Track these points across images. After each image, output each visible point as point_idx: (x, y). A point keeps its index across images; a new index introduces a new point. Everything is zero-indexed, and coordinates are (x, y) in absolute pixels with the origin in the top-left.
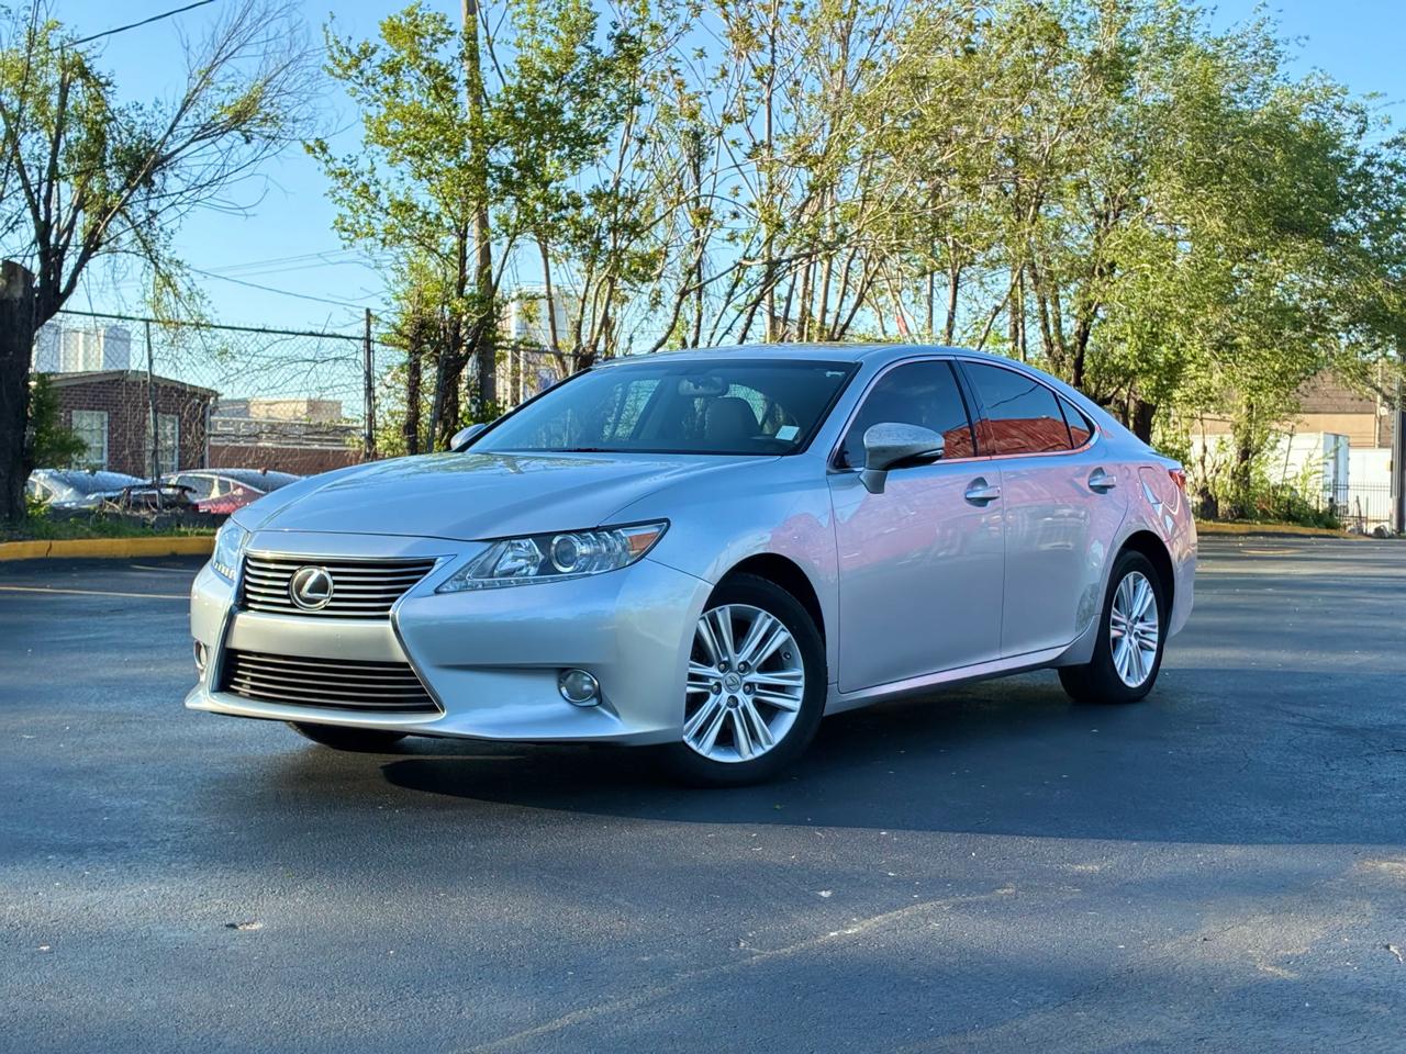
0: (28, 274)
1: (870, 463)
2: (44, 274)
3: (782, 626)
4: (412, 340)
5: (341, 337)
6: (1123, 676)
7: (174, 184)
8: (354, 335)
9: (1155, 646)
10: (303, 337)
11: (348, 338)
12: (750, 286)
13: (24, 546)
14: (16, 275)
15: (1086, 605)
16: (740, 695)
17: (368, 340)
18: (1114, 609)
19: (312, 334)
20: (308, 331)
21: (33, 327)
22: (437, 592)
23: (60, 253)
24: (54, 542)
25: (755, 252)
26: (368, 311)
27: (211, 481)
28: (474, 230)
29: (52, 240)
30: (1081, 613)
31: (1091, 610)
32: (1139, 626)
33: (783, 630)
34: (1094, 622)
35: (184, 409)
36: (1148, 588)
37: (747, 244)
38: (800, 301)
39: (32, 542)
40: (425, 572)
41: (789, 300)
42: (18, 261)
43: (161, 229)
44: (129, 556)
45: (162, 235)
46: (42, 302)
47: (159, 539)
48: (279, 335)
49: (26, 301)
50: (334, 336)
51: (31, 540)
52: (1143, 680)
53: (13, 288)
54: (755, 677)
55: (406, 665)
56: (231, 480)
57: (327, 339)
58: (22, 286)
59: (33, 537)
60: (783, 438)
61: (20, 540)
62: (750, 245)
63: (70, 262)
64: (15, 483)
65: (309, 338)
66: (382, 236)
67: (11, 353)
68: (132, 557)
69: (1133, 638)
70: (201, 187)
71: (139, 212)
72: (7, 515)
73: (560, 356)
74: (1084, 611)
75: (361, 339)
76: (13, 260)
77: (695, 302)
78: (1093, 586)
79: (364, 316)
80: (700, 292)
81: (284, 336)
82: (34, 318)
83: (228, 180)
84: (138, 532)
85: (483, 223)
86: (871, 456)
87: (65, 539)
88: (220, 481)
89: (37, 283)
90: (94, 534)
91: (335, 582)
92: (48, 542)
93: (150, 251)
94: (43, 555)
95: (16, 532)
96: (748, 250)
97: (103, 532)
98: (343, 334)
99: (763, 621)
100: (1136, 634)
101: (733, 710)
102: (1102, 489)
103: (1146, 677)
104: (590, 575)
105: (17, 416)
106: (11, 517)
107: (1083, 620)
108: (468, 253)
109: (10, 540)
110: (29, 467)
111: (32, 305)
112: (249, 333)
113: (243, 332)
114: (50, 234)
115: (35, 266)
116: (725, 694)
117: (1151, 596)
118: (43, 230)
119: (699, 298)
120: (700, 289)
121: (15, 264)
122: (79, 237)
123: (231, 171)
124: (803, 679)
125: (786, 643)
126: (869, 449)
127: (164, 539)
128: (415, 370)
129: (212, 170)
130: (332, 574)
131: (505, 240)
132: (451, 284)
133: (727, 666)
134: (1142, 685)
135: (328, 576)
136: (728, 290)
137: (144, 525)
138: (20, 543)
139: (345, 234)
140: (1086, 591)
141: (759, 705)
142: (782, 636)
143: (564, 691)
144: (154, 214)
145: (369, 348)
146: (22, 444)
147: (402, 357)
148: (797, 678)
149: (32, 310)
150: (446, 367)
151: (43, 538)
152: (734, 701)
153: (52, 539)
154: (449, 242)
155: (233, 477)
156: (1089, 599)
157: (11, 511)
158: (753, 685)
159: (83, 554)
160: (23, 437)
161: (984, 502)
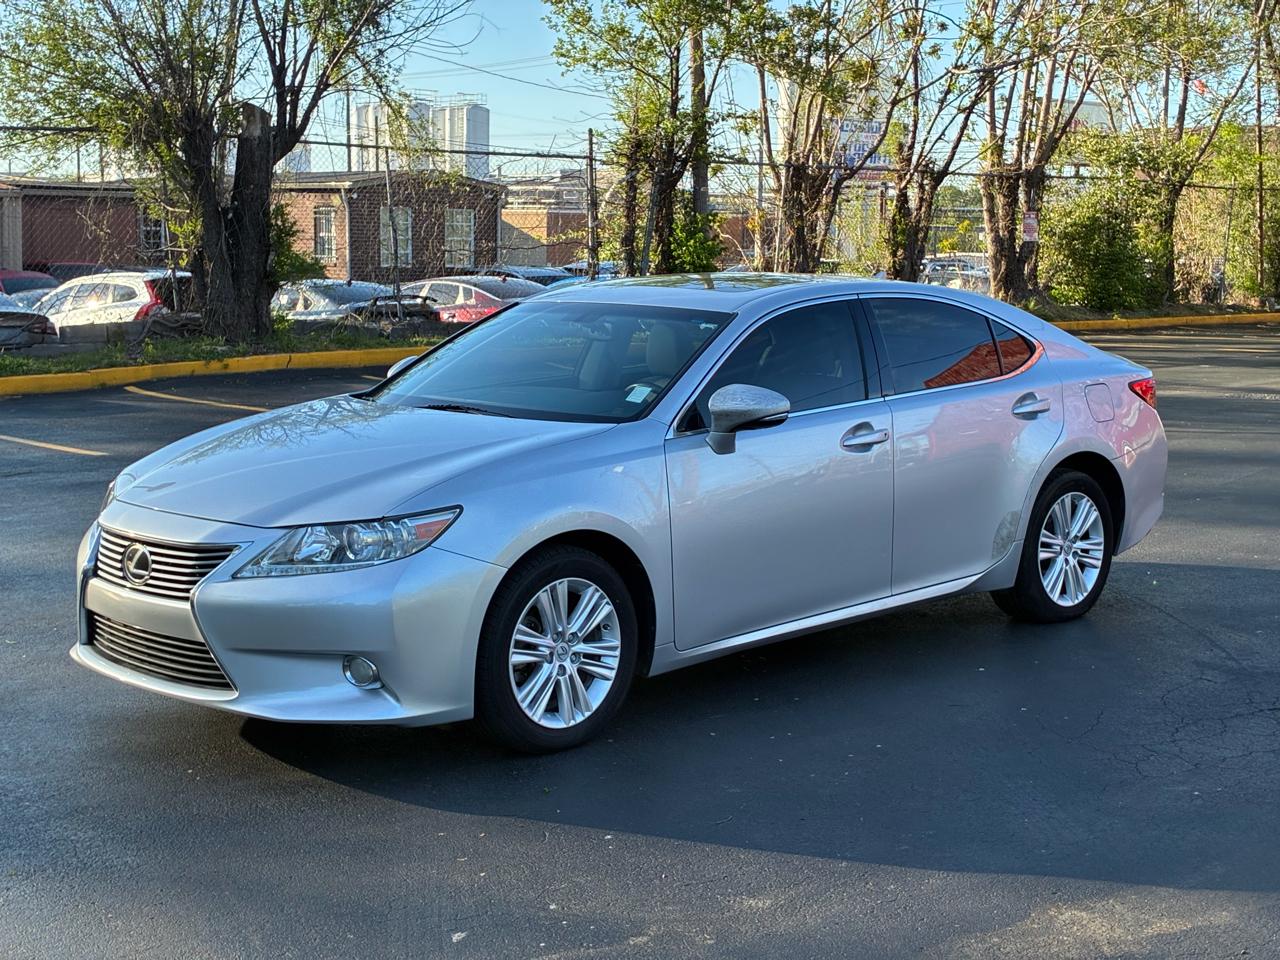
0: (266, 116)
1: (716, 426)
2: (281, 114)
3: (607, 600)
4: (629, 158)
5: (565, 156)
6: (1055, 597)
7: (397, 27)
8: (578, 154)
9: (1099, 563)
10: (530, 158)
11: (572, 157)
12: (962, 92)
13: (266, 359)
14: (254, 116)
15: (1004, 532)
16: (567, 664)
17: (591, 158)
18: (1043, 531)
19: (538, 155)
20: (534, 152)
21: (271, 162)
22: (234, 577)
23: (296, 91)
24: (293, 355)
25: (968, 60)
26: (590, 131)
27: (458, 287)
28: (687, 52)
29: (288, 82)
30: (999, 541)
31: (1010, 538)
32: (1080, 544)
33: (607, 603)
34: (1015, 549)
35: (421, 228)
36: (1091, 506)
37: (960, 52)
38: (1022, 102)
39: (274, 356)
40: (224, 558)
41: (1009, 100)
42: (257, 103)
43: (390, 66)
44: (362, 365)
45: (391, 70)
46: (278, 139)
47: (390, 349)
48: (508, 157)
49: (263, 140)
50: (558, 156)
51: (275, 353)
52: (1081, 598)
53: (252, 128)
54: (582, 647)
55: (202, 644)
56: (473, 288)
57: (552, 160)
58: (259, 126)
59: (276, 351)
60: (633, 400)
61: (264, 354)
62: (962, 53)
63: (304, 102)
65: (536, 158)
66: (594, 61)
67: (251, 188)
68: (365, 367)
69: (1070, 558)
70: (417, 29)
71: (367, 51)
72: (254, 331)
73: (774, 166)
74: (1002, 539)
75: (585, 158)
76: (250, 102)
77: (912, 108)
78: (1014, 514)
79: (587, 136)
80: (917, 98)
81: (513, 158)
82: (271, 154)
83: (444, 20)
84: (372, 342)
85: (697, 45)
86: (716, 419)
87: (304, 352)
88: (464, 289)
89: (274, 121)
90: (332, 346)
91: (154, 562)
92: (289, 355)
93: (380, 87)
94: (281, 367)
95: (262, 346)
96: (959, 57)
97: (342, 344)
98: (568, 154)
99: (592, 594)
100: (1075, 554)
101: (561, 678)
102: (1032, 416)
103: (1085, 594)
104: (373, 565)
105: (260, 242)
106: (257, 332)
107: (1001, 545)
108: (680, 74)
109: (255, 354)
110: (274, 288)
111: (269, 143)
112: (479, 156)
113: (474, 156)
114: (285, 75)
115: (272, 107)
116: (555, 663)
117: (1095, 514)
118: (279, 72)
119: (916, 104)
120: (917, 95)
121: (254, 106)
122: (311, 79)
123: (446, 12)
124: (619, 650)
125: (608, 616)
126: (715, 413)
127: (396, 349)
128: (632, 185)
129: (427, 12)
130: (152, 553)
131: (715, 62)
132: (664, 104)
133: (559, 636)
134: (1080, 603)
135: (148, 554)
136: (941, 96)
137: (381, 335)
138: (262, 357)
139: (563, 60)
140: (1005, 518)
141: (581, 672)
142: (606, 609)
143: (348, 674)
144: (381, 52)
145: (591, 166)
146: (265, 268)
147: (620, 174)
148: (613, 649)
149: (269, 146)
150: (661, 183)
151: (285, 352)
152: (562, 668)
153: (293, 352)
154: (663, 65)
155: (475, 285)
156: (1008, 526)
157: (258, 327)
158: (579, 653)
159: (320, 365)
160: (266, 261)
161: (867, 447)
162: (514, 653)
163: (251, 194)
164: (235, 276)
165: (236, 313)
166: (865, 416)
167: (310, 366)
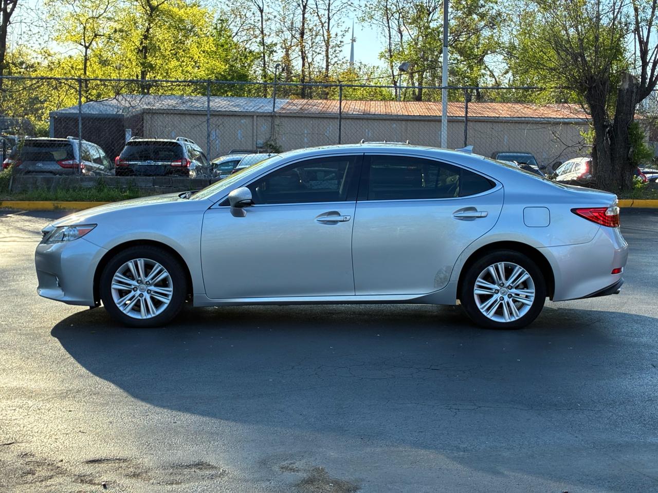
0: (633, 78)
6: (490, 316)
9: (531, 303)
14: (626, 78)
15: (442, 275)
16: (145, 294)
18: (479, 280)
24: (635, 201)
30: (438, 280)
31: (447, 279)
32: (515, 291)
33: (166, 272)
34: (451, 285)
49: (630, 91)
53: (624, 85)
54: (153, 288)
58: (628, 84)
64: (624, 172)
67: (622, 114)
69: (505, 297)
72: (620, 187)
74: (440, 279)
78: (448, 267)
89: (639, 81)
92: (632, 200)
94: (630, 206)
99: (157, 267)
100: (510, 295)
102: (470, 219)
103: (517, 318)
105: (625, 142)
106: (622, 188)
107: (440, 282)
111: (633, 92)
116: (138, 292)
117: (527, 275)
125: (166, 277)
133: (141, 282)
140: (441, 269)
141: (152, 299)
146: (627, 155)
148: (169, 291)
151: (631, 199)
152: (141, 295)
156: (444, 273)
157: (622, 186)
158: (151, 291)
159: (651, 207)
160: (628, 152)
161: (335, 222)
162: (113, 284)
163: (622, 118)
164: (612, 159)
165: (611, 178)
166: (337, 208)
167: (645, 207)
